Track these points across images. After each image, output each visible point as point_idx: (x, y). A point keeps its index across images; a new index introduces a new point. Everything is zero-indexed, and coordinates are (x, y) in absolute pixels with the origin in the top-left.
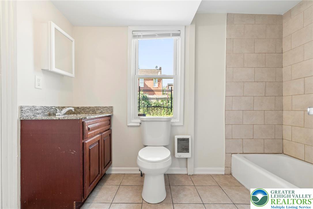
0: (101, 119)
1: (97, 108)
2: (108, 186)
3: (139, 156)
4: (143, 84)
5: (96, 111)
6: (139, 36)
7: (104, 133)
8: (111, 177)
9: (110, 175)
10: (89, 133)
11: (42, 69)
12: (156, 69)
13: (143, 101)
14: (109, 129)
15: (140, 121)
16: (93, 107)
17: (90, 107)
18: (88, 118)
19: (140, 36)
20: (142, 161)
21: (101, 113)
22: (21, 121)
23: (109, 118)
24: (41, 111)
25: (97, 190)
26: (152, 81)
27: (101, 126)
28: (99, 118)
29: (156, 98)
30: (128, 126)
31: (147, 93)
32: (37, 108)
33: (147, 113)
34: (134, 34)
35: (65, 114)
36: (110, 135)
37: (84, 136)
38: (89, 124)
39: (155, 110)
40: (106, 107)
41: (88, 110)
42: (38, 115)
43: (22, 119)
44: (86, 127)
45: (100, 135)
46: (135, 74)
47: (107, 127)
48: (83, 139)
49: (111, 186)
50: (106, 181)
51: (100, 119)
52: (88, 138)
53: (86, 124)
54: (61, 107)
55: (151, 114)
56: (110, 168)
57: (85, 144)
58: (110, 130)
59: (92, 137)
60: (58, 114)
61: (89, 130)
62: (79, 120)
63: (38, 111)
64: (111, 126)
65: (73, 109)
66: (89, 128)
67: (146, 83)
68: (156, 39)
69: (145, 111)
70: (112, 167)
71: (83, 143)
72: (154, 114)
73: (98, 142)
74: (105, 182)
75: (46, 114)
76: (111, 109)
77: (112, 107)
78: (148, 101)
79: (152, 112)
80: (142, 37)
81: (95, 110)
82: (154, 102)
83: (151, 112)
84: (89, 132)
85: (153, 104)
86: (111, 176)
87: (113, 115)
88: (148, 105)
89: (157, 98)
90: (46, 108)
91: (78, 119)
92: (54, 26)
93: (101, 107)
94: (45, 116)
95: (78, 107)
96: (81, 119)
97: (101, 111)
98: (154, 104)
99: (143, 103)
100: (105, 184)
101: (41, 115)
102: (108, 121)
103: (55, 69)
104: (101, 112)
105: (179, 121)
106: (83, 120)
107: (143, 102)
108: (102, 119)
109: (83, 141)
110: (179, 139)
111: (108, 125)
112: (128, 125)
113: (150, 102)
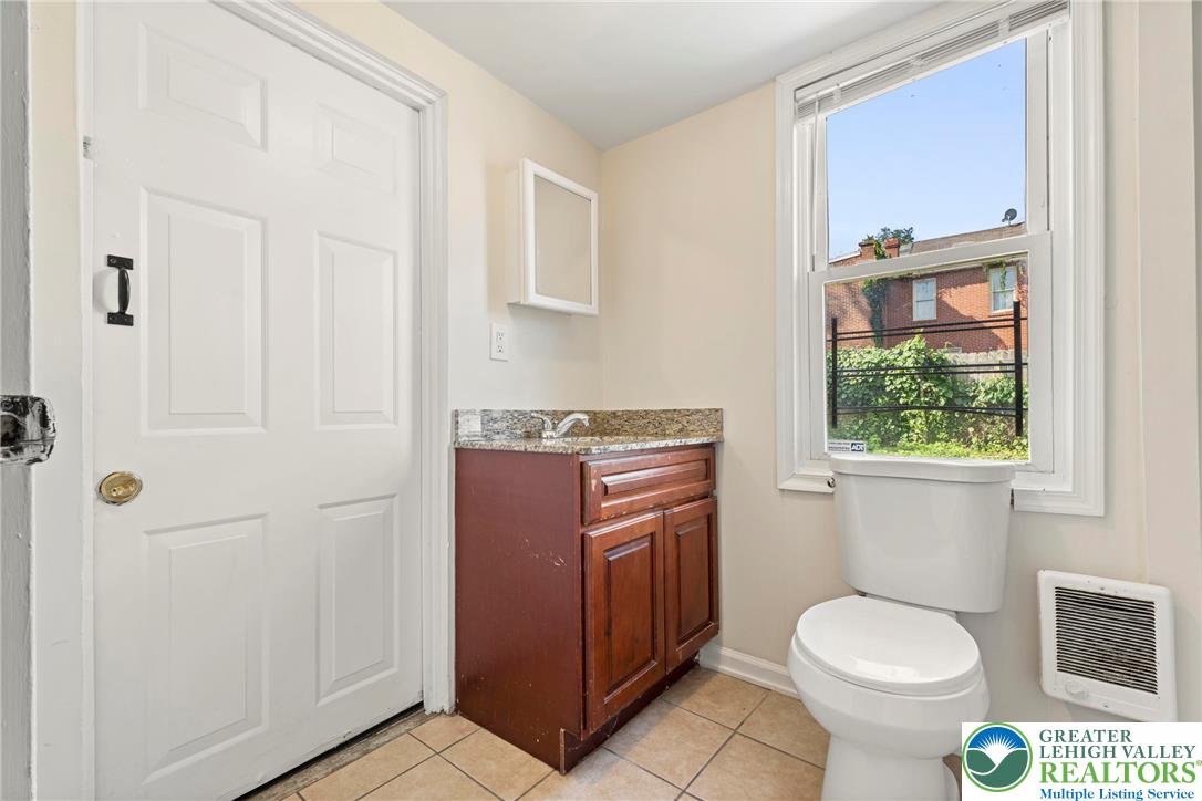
0: (664, 455)
1: (669, 415)
2: (693, 717)
3: (798, 640)
4: (933, 304)
5: (667, 427)
6: (824, 101)
7: (676, 510)
8: (710, 686)
9: (712, 672)
10: (603, 505)
11: (509, 304)
12: (1006, 223)
13: (926, 380)
14: (704, 497)
15: (831, 474)
16: (655, 412)
17: (647, 412)
18: (594, 450)
19: (830, 95)
20: (806, 663)
21: (683, 432)
22: (457, 450)
23: (708, 454)
24: (505, 424)
25: (650, 715)
26: (986, 285)
27: (660, 484)
28: (654, 453)
29: (1001, 365)
30: (782, 490)
31: (949, 346)
32: (495, 415)
33: (951, 437)
34: (801, 102)
35: (566, 435)
36: (711, 521)
37: (585, 514)
38: (606, 471)
39: (993, 423)
40: (698, 411)
41: (641, 422)
42: (497, 437)
43: (457, 446)
44: (594, 482)
45: (660, 513)
46: (809, 269)
47: (698, 487)
48: (582, 523)
49: (700, 721)
50: (692, 692)
51: (658, 456)
52: (598, 522)
53: (593, 472)
54: (563, 412)
55: (974, 440)
56: (711, 645)
57: (587, 541)
58: (709, 500)
59: (619, 517)
60: (548, 433)
61: (606, 493)
62: (572, 455)
63: (496, 425)
64: (714, 486)
65: (586, 417)
66: (606, 487)
67: (946, 298)
68: (909, 80)
69: (936, 427)
70: (720, 644)
71: (583, 536)
72: (987, 442)
73: (649, 538)
74: (688, 697)
75: (519, 432)
76: (715, 417)
77: (717, 411)
78: (954, 382)
79: (978, 430)
80: (836, 98)
81: (664, 422)
82: (988, 385)
83: (971, 430)
84: (607, 500)
85: (983, 394)
86: (714, 678)
87: (721, 442)
88: (955, 397)
89: (1004, 362)
90: (520, 416)
91: (570, 452)
92: (531, 168)
93: (680, 411)
94: (516, 438)
95: (614, 413)
96: (577, 453)
97: (680, 426)
98: (987, 393)
99: (926, 392)
100: (685, 704)
101: (504, 437)
102: (704, 463)
103: (535, 299)
104: (681, 430)
105: (1068, 488)
106: (582, 459)
107: (927, 384)
108: (669, 456)
109: (582, 531)
110: (1064, 596)
111: (701, 478)
112: (782, 487)
113: (966, 387)
